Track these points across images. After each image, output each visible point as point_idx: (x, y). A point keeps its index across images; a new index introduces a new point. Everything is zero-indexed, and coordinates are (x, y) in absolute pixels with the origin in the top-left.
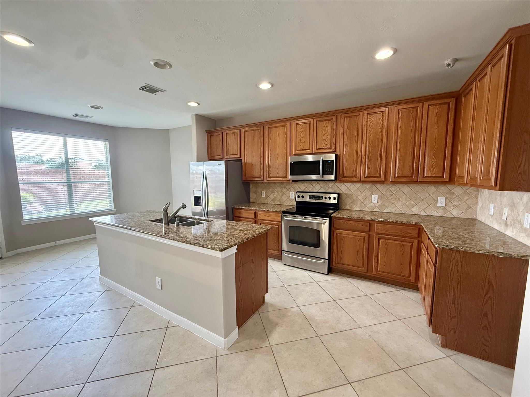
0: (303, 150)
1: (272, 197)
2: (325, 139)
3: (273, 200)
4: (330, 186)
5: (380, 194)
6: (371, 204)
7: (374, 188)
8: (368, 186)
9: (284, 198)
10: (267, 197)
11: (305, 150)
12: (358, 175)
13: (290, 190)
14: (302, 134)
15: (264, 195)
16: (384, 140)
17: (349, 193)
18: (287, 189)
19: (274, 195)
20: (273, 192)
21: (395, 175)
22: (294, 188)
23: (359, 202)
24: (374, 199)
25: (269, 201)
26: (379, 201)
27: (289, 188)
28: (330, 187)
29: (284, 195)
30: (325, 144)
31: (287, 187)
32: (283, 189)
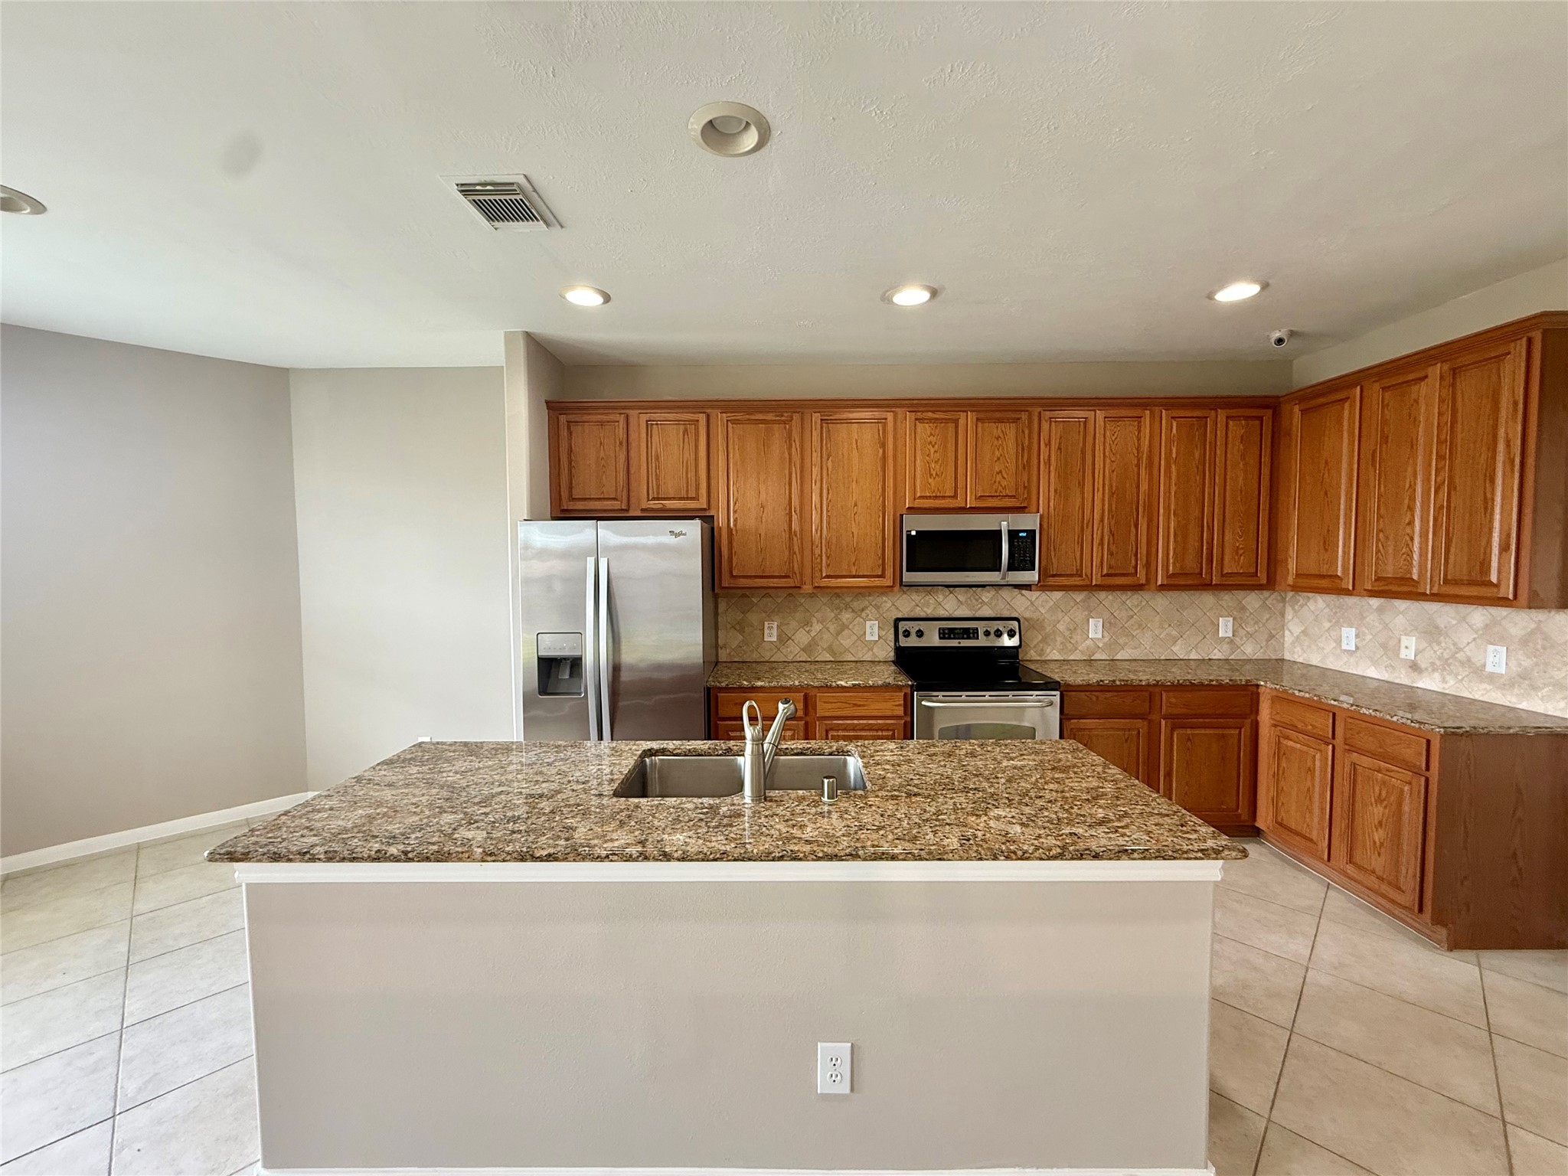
0: (936, 497)
1: (802, 637)
2: (1001, 472)
3: (808, 649)
4: (984, 598)
5: (1107, 615)
6: (1088, 642)
7: (1093, 602)
8: (1079, 597)
9: (846, 641)
10: (784, 638)
11: (944, 497)
12: (1086, 570)
13: (864, 615)
14: (932, 450)
15: (771, 635)
16: (1144, 487)
17: (1035, 616)
18: (853, 611)
19: (808, 632)
20: (808, 623)
21: (1168, 570)
22: (877, 607)
23: (1059, 639)
24: (1095, 629)
25: (793, 651)
26: (1106, 634)
27: (863, 610)
28: (986, 600)
29: (846, 631)
30: (1001, 486)
31: (856, 605)
32: (841, 611)
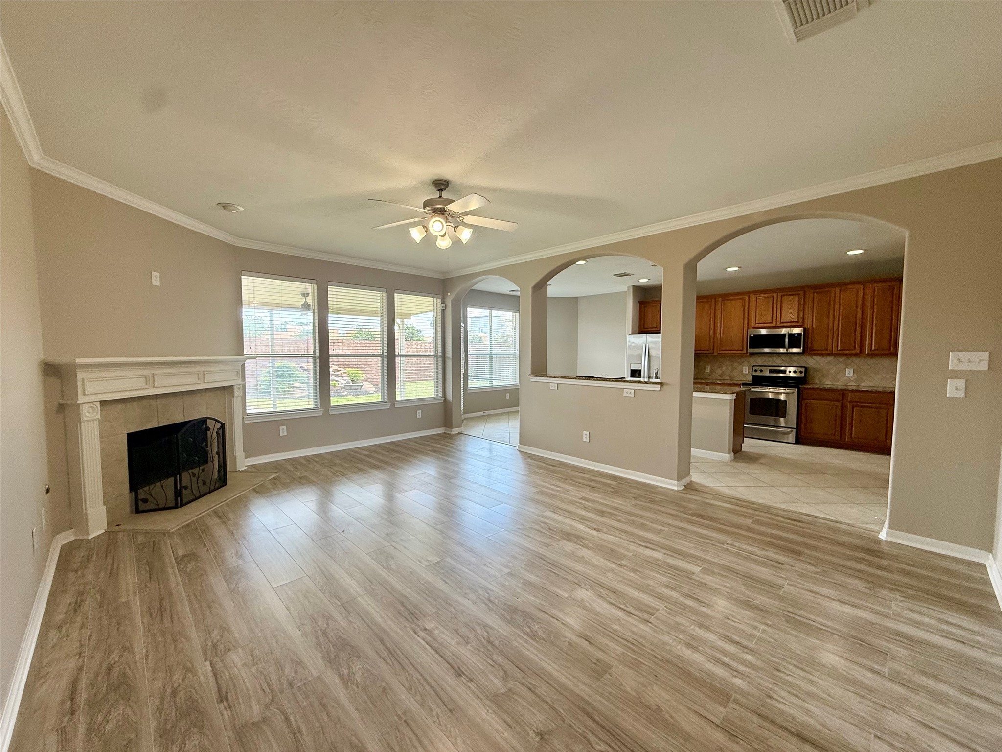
0: (764, 323)
1: (719, 371)
2: (791, 313)
3: (721, 375)
4: (794, 359)
5: (856, 367)
6: (846, 378)
7: (849, 361)
8: (841, 359)
9: (735, 373)
10: (712, 371)
11: (767, 323)
12: (830, 347)
13: (743, 364)
14: (763, 307)
15: (708, 370)
16: (859, 315)
17: (818, 367)
18: (739, 363)
19: (721, 370)
20: (722, 367)
21: (872, 347)
22: (748, 362)
23: (830, 376)
24: (849, 373)
25: (715, 376)
26: (855, 375)
27: (743, 362)
29: (736, 369)
30: (791, 318)
31: (739, 360)
32: (734, 363)
